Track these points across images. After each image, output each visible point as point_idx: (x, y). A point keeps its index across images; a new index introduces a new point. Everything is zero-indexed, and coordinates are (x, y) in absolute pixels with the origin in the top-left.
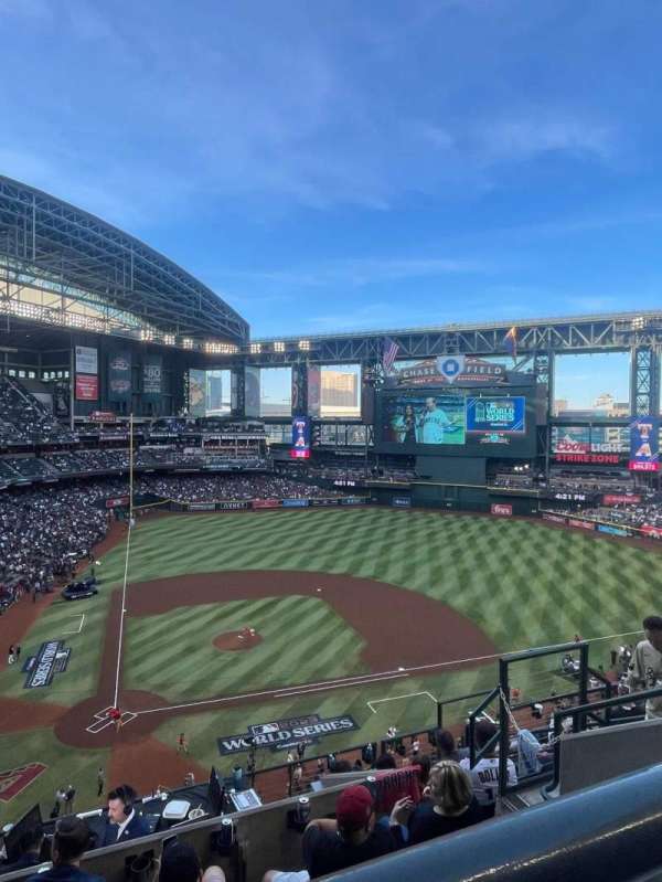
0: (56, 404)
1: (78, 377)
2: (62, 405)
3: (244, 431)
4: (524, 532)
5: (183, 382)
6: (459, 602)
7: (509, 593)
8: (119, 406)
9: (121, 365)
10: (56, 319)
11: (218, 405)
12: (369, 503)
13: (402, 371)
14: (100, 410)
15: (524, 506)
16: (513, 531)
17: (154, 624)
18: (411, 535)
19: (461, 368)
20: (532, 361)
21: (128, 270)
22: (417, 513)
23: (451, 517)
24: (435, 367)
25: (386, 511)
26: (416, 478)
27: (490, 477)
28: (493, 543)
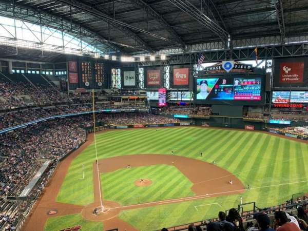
0: (61, 85)
1: (70, 73)
2: (64, 86)
3: (138, 95)
10: (60, 51)
12: (191, 125)
13: (206, 68)
14: (79, 87)
15: (260, 126)
19: (233, 66)
20: (264, 62)
22: (213, 129)
24: (221, 66)
25: (199, 128)
26: (212, 114)
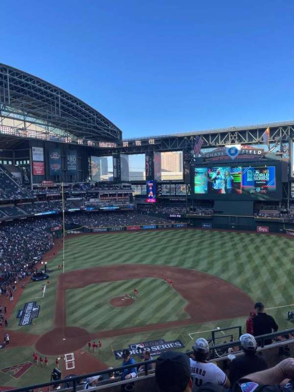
0: (23, 178)
1: (34, 163)
2: (26, 178)
3: (121, 189)
4: (275, 242)
5: (88, 163)
6: (238, 281)
7: (265, 276)
8: (56, 178)
9: (55, 156)
10: (22, 134)
11: (106, 173)
12: (189, 226)
13: (206, 154)
14: (46, 180)
15: (275, 227)
16: (269, 241)
17: (80, 293)
18: (212, 244)
19: (239, 152)
21: (58, 105)
22: (216, 232)
23: (234, 233)
24: (224, 151)
25: (198, 231)
26: (215, 212)
27: (256, 211)
28: (257, 248)
